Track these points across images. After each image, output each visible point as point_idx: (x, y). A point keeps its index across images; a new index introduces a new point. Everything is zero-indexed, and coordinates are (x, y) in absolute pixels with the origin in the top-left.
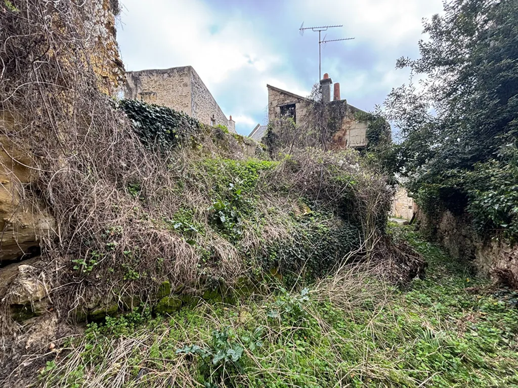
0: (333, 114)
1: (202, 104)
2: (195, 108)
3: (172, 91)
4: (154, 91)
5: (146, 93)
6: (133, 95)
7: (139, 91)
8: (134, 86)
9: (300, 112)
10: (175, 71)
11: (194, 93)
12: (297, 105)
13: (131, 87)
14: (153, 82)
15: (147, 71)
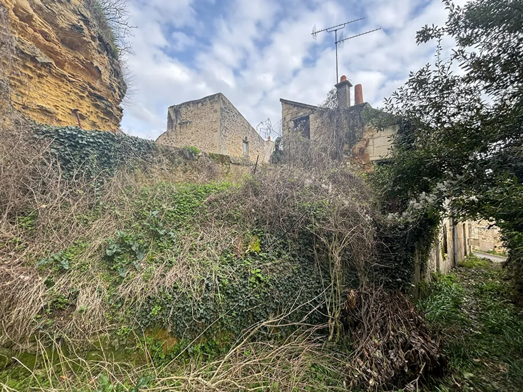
0: (352, 121)
1: (232, 128)
2: (223, 132)
3: (205, 119)
4: (190, 121)
5: (184, 123)
6: (174, 126)
7: (179, 122)
8: (175, 118)
9: (314, 124)
10: (207, 99)
11: (223, 118)
12: (311, 116)
13: (173, 119)
14: (190, 112)
15: (185, 103)
